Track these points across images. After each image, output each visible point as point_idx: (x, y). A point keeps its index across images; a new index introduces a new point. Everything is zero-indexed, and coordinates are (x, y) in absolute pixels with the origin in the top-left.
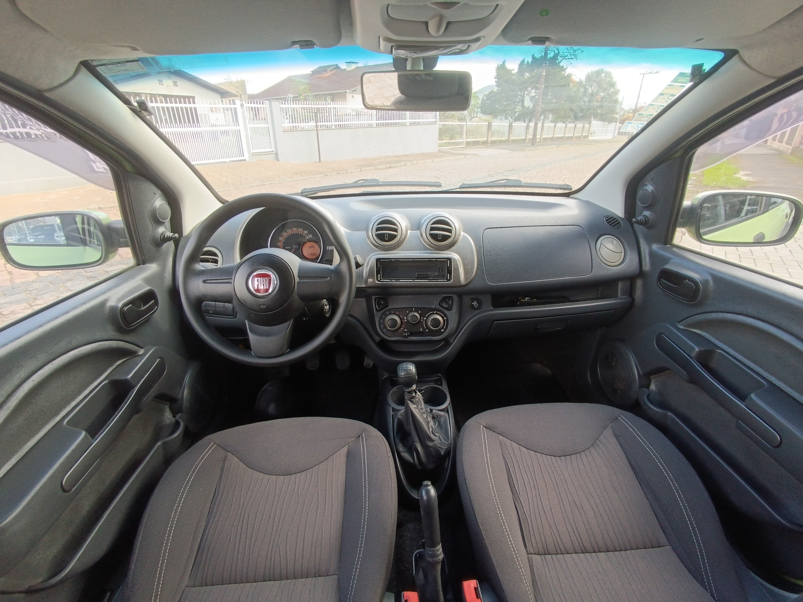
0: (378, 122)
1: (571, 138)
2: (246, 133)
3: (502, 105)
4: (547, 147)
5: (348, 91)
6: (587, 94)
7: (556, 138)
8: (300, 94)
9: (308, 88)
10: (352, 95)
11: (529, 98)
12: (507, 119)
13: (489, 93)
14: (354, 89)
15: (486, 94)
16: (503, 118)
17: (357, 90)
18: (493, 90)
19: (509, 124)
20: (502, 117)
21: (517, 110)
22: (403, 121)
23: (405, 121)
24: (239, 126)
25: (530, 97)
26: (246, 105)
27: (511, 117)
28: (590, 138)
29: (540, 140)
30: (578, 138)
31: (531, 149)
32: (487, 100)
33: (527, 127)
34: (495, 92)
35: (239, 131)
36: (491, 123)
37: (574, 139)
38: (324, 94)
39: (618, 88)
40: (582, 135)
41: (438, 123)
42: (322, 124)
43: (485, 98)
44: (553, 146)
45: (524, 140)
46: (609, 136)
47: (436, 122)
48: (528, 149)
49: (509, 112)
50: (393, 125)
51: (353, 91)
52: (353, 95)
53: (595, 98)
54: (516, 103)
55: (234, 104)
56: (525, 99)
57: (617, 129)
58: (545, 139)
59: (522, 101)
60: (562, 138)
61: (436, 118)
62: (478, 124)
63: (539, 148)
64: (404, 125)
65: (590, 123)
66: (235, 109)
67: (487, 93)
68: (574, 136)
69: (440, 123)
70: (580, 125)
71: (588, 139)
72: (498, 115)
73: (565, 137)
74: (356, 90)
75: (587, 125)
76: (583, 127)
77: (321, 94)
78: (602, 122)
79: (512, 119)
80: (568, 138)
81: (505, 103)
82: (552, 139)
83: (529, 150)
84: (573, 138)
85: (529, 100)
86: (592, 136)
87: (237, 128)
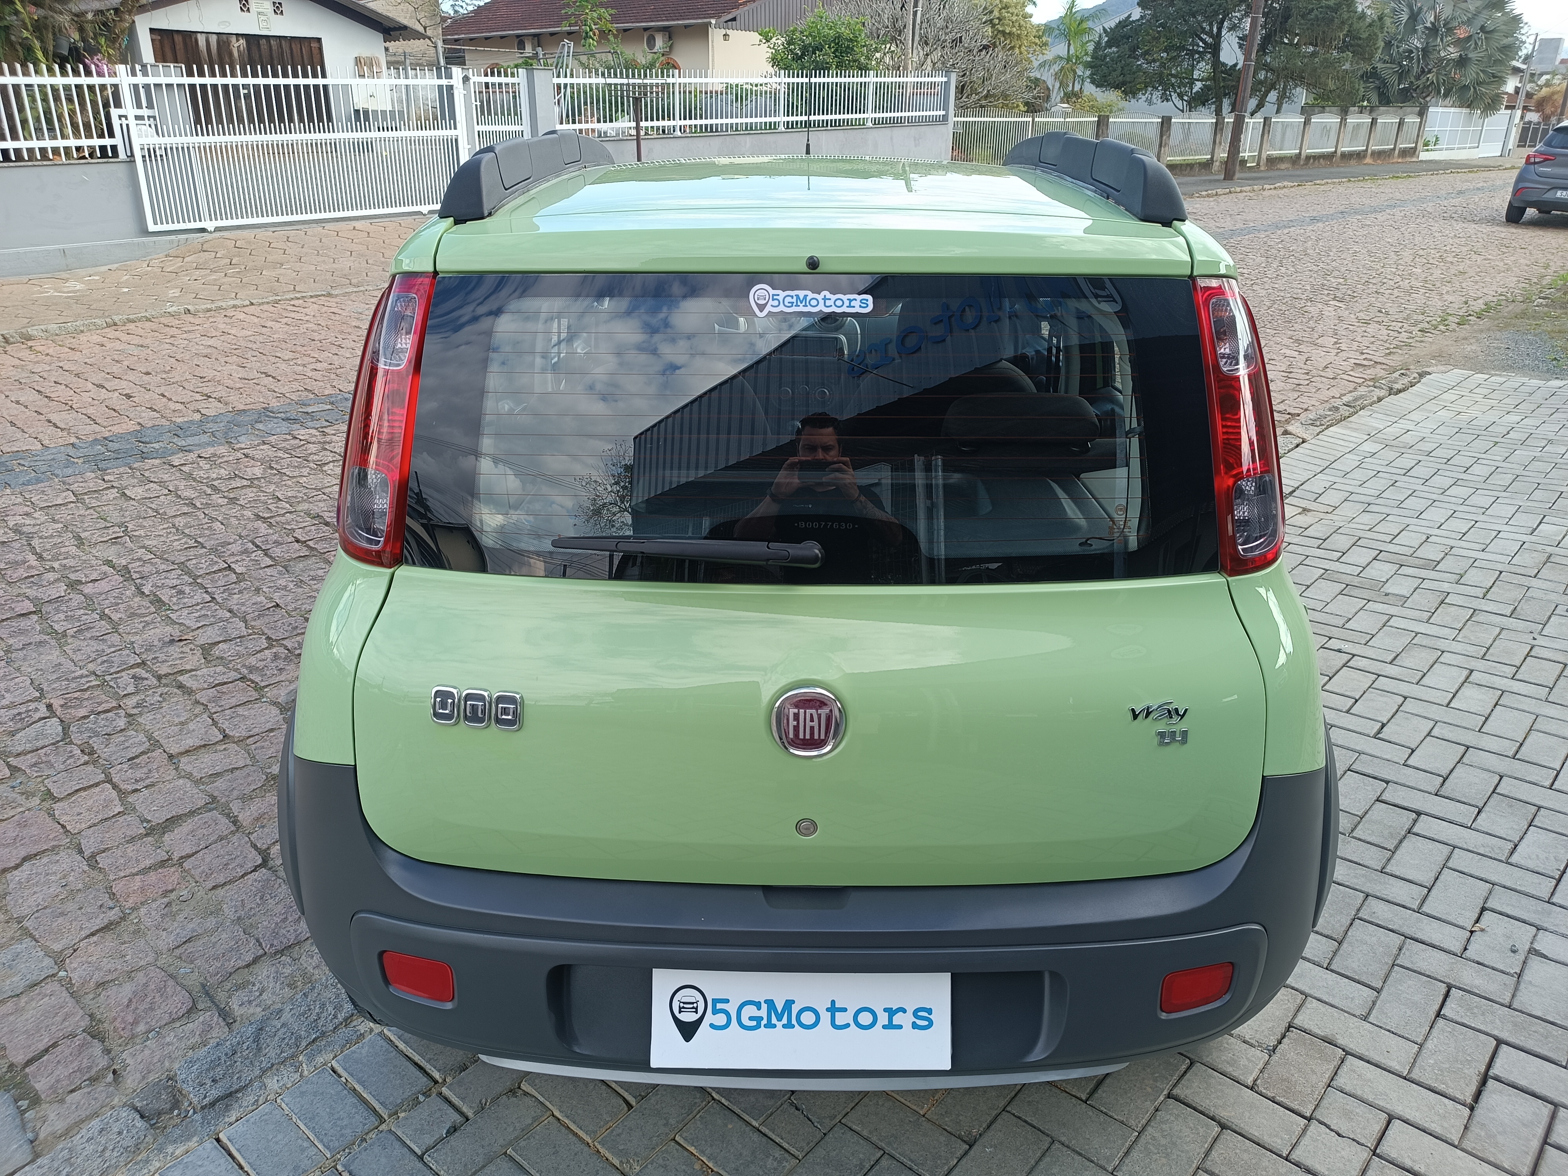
0: (790, 119)
1: (1359, 156)
2: (470, 146)
3: (1154, 61)
4: (1267, 187)
5: (713, 21)
6: (1420, 27)
7: (1308, 158)
8: (587, 33)
9: (609, 18)
10: (723, 32)
11: (1237, 40)
12: (1168, 100)
13: (1117, 26)
14: (730, 16)
15: (1107, 26)
16: (1154, 97)
17: (738, 19)
18: (1129, 16)
19: (1160, 120)
20: (1152, 94)
21: (1196, 74)
22: (858, 116)
23: (862, 116)
24: (455, 128)
25: (1240, 38)
26: (474, 79)
27: (1180, 96)
28: (1424, 156)
29: (1258, 164)
30: (1379, 155)
31: (1214, 192)
32: (1109, 44)
33: (1218, 127)
34: (1134, 22)
35: (456, 140)
36: (1108, 117)
37: (1368, 160)
38: (646, 29)
39: (1517, 12)
40: (1394, 149)
41: (952, 119)
42: (649, 124)
43: (1106, 39)
44: (1286, 183)
45: (1207, 165)
46: (1490, 150)
47: (945, 118)
48: (1204, 193)
49: (1173, 80)
50: (829, 128)
51: (726, 22)
52: (729, 32)
53: (1442, 40)
54: (1197, 56)
55: (449, 76)
56: (1224, 45)
57: (1514, 129)
58: (1272, 161)
59: (1215, 49)
60: (1329, 157)
61: (946, 108)
62: (1067, 120)
63: (1238, 189)
64: (861, 123)
65: (1422, 114)
66: (450, 88)
67: (1111, 23)
68: (1369, 151)
69: (957, 119)
70: (1388, 119)
71: (1414, 159)
72: (1140, 90)
73: (1339, 153)
74: (734, 19)
75: (1412, 120)
76: (1401, 124)
77: (638, 28)
78: (1465, 111)
79: (1182, 100)
80: (1347, 157)
81: (1164, 55)
82: (1295, 160)
83: (1208, 196)
84: (1365, 157)
85: (1237, 46)
86: (1427, 150)
87: (450, 133)
